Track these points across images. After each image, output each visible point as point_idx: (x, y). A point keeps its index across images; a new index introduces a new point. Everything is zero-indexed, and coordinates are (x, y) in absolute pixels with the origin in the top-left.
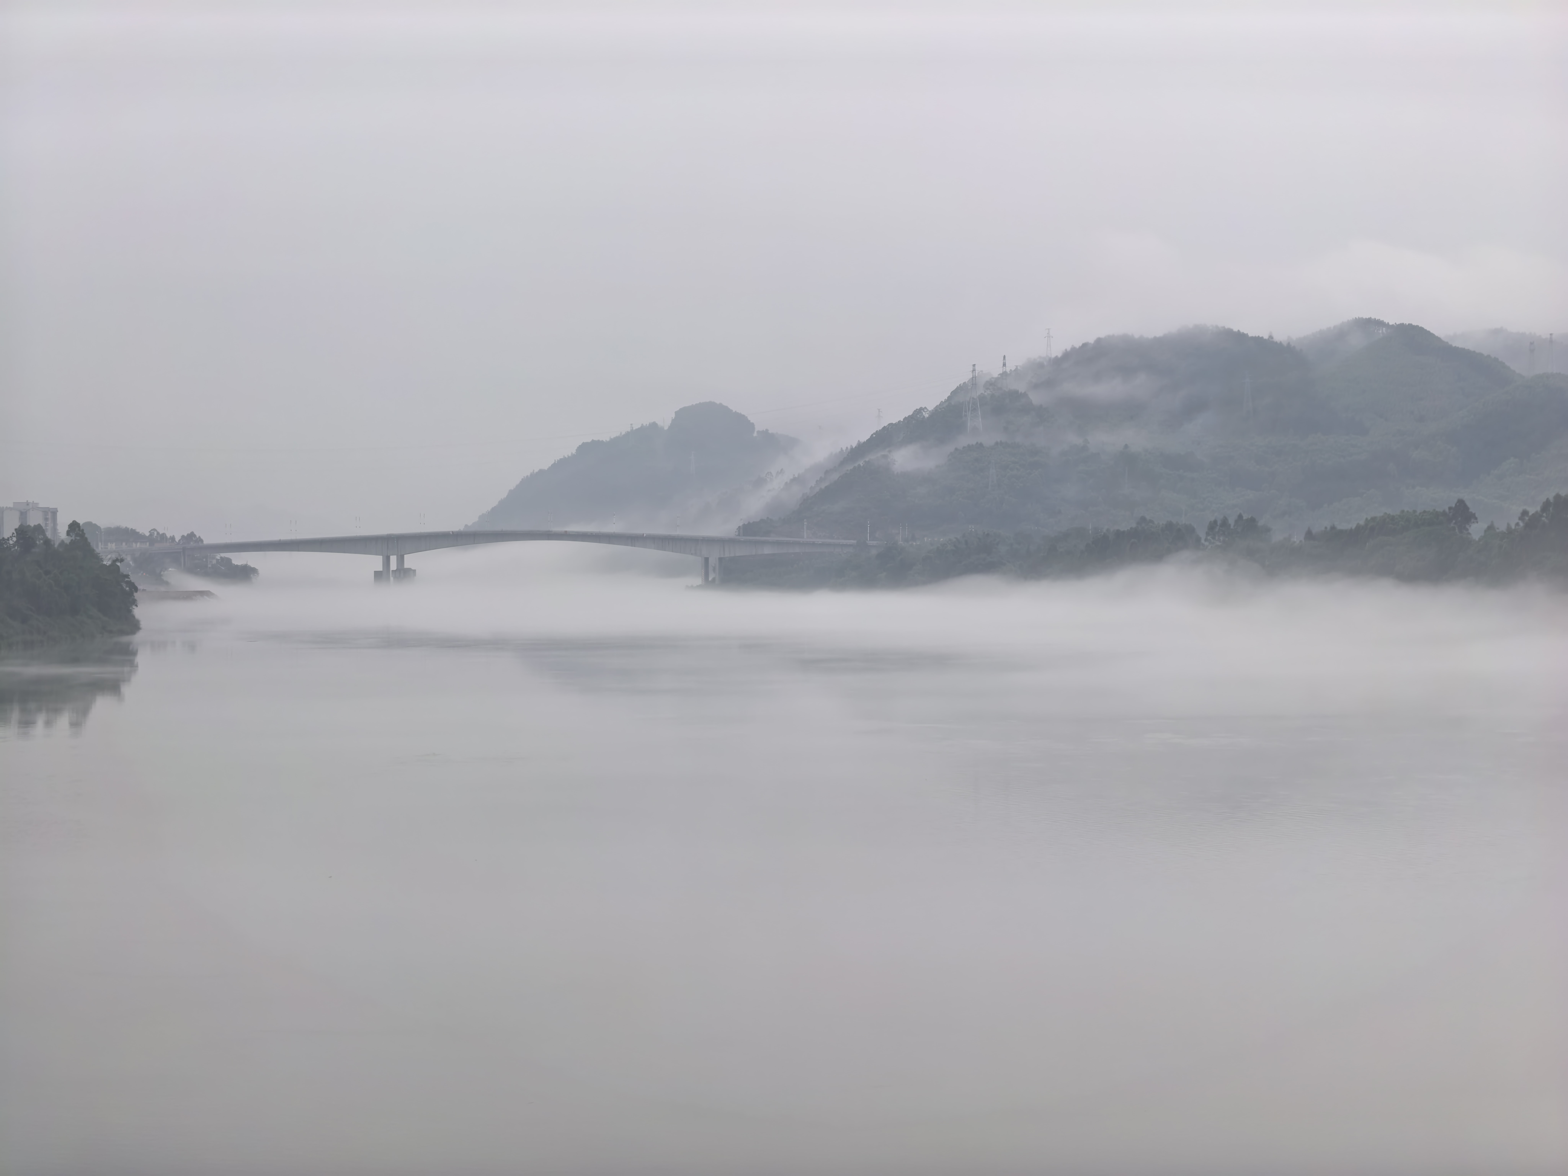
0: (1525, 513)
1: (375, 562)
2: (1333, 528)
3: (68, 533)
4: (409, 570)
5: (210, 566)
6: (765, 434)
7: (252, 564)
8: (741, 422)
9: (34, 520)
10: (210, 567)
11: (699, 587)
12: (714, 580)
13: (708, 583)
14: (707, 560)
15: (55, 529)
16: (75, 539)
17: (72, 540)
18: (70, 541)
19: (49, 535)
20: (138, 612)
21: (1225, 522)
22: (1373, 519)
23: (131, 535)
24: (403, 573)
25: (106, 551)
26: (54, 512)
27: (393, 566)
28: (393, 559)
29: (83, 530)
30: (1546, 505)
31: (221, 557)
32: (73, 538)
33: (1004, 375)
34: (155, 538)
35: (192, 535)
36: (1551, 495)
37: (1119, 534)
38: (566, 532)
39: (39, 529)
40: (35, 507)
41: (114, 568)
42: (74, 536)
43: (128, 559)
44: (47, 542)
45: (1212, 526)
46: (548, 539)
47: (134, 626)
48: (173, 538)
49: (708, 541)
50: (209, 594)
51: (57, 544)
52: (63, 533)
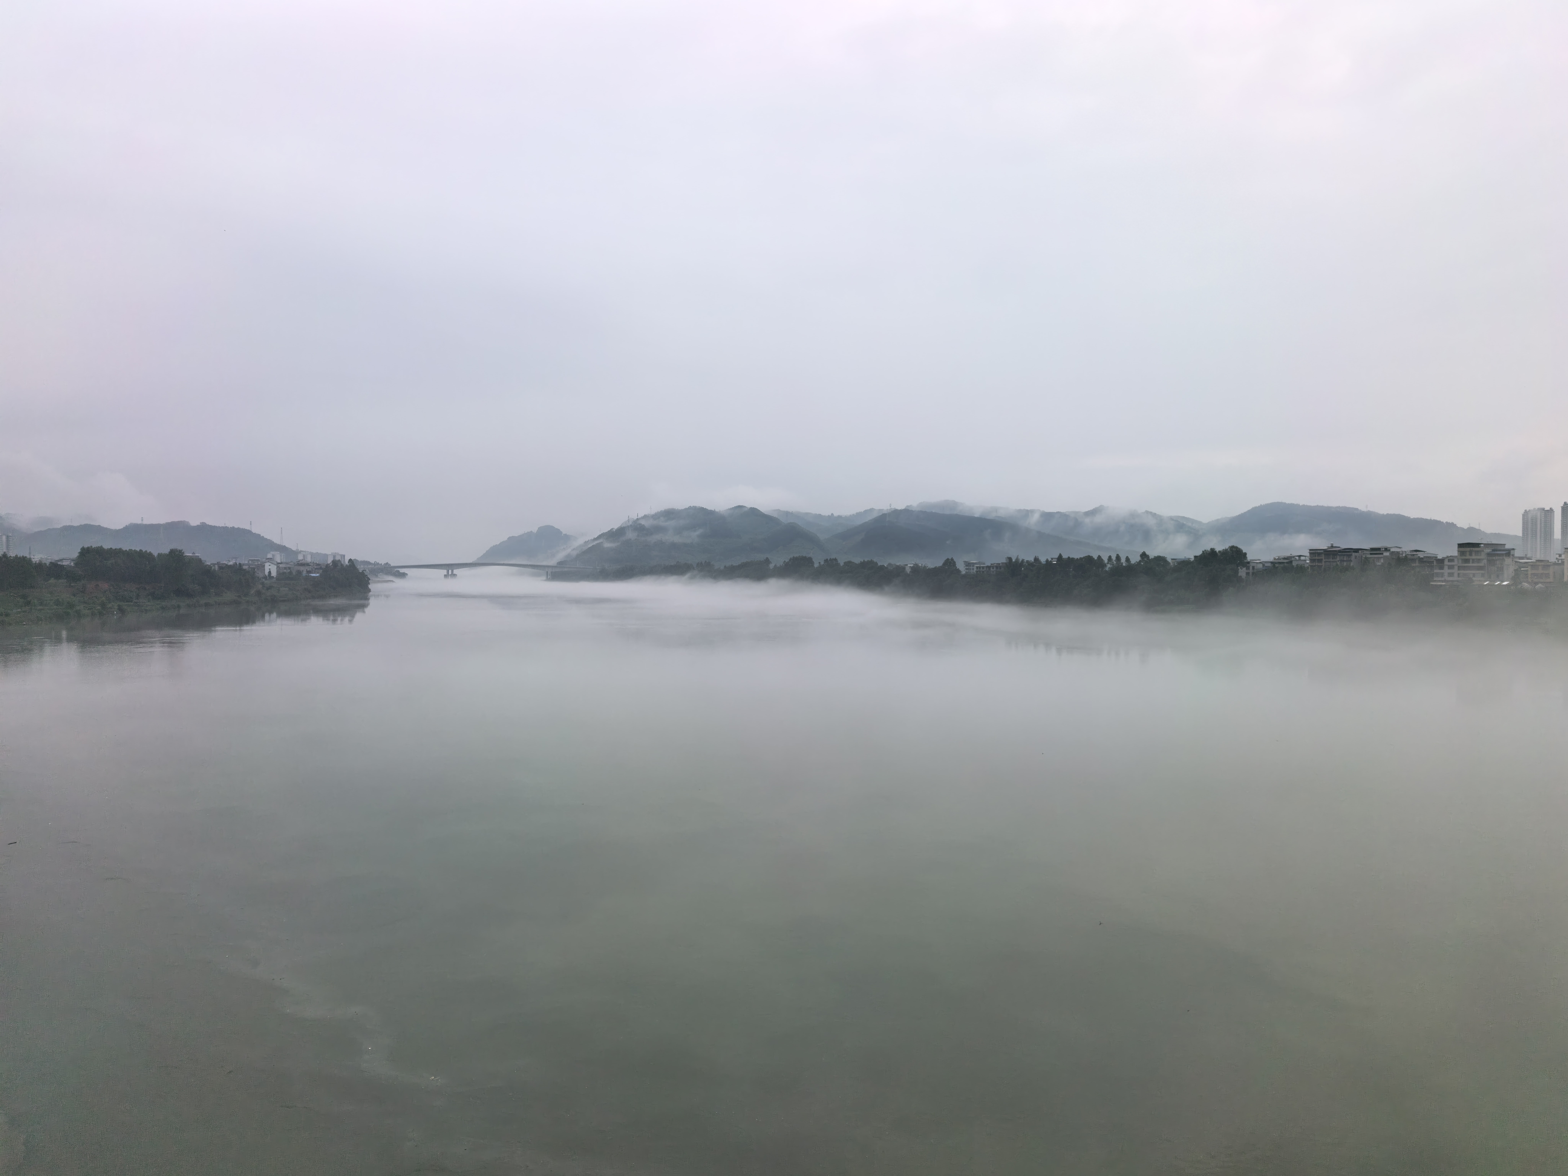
0: (785, 561)
1: (444, 572)
2: (732, 565)
3: (348, 562)
5: (393, 573)
6: (565, 535)
7: (406, 572)
8: (558, 532)
9: (338, 558)
11: (545, 580)
12: (549, 578)
13: (548, 579)
14: (547, 572)
15: (344, 560)
18: (349, 565)
19: (342, 563)
20: (370, 586)
21: (701, 563)
22: (743, 563)
23: (368, 563)
24: (454, 575)
25: (360, 568)
26: (344, 556)
27: (450, 573)
28: (450, 571)
29: (353, 561)
30: (791, 559)
31: (396, 570)
33: (637, 519)
34: (376, 564)
35: (387, 563)
36: (792, 556)
37: (671, 566)
39: (339, 561)
40: (338, 554)
41: (363, 573)
42: (350, 563)
43: (367, 570)
44: (342, 565)
45: (698, 564)
47: (370, 591)
48: (381, 564)
49: (548, 567)
50: (392, 581)
51: (345, 566)
52: (347, 562)
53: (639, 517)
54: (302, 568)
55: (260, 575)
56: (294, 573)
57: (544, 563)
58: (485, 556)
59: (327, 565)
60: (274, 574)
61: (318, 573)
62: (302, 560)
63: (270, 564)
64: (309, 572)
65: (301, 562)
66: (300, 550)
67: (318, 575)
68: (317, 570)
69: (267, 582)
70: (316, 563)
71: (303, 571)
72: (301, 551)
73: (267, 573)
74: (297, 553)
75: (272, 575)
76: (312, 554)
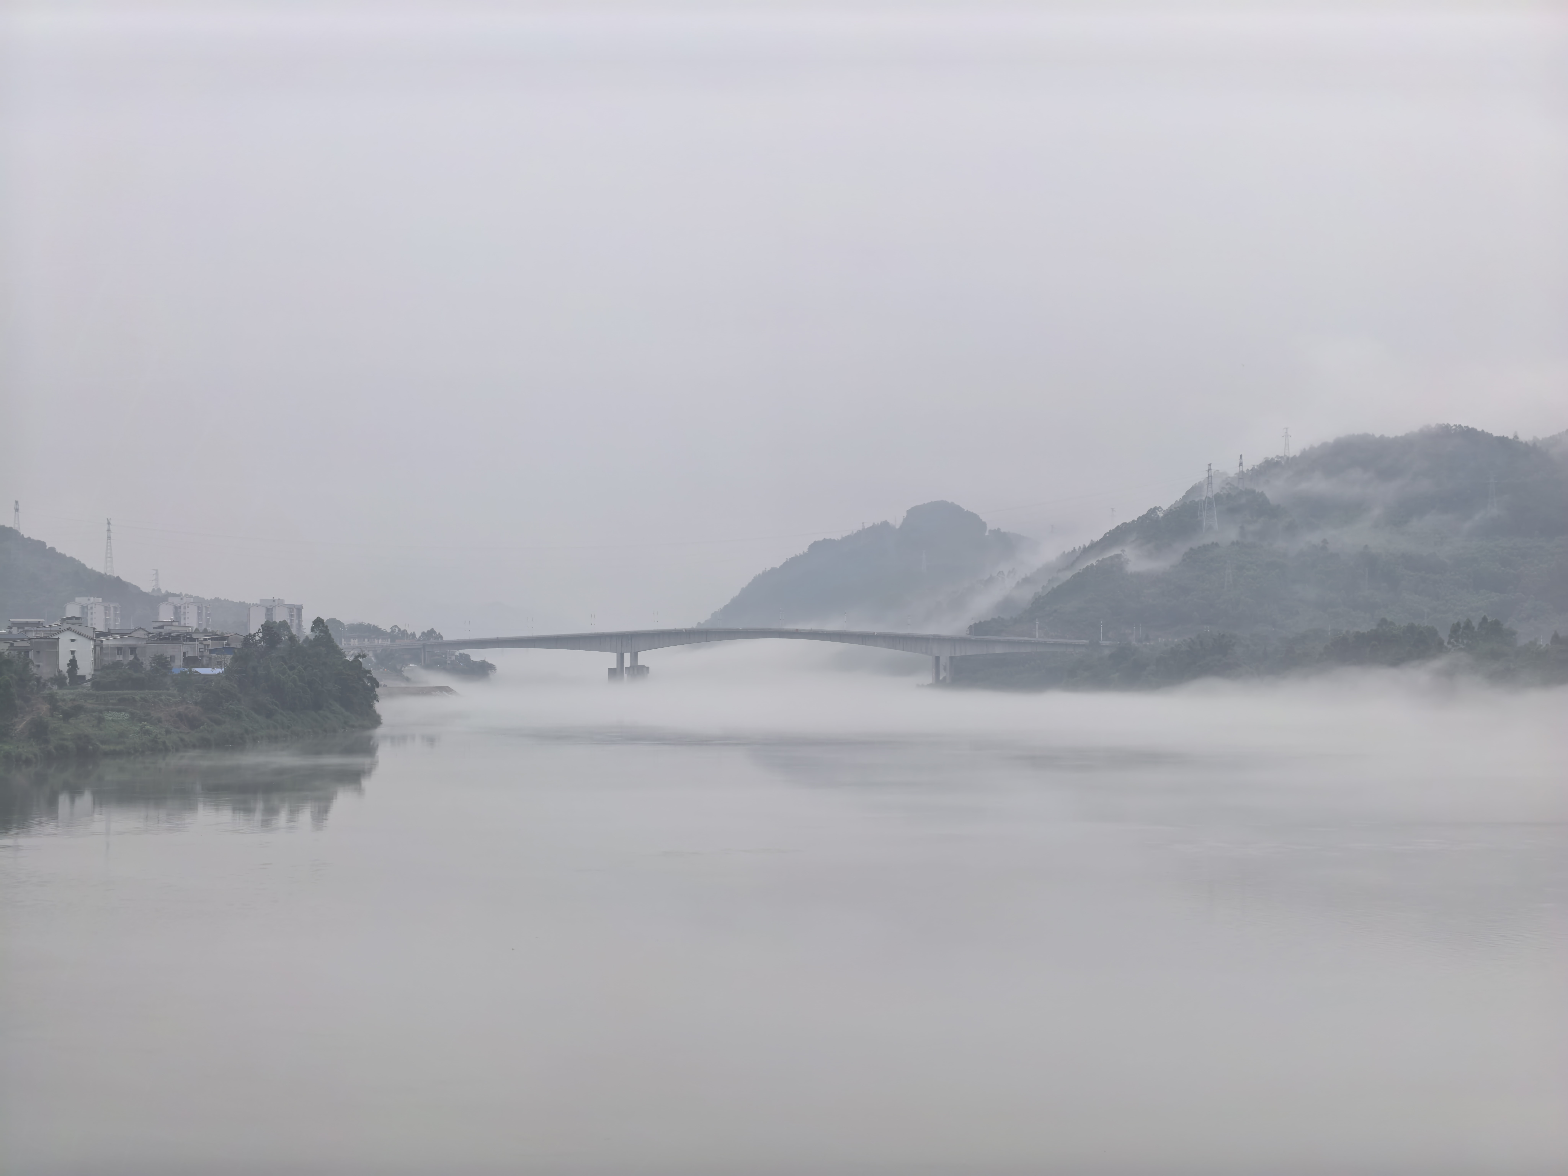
1: (609, 659)
3: (313, 630)
4: (643, 666)
5: (449, 662)
6: (997, 532)
7: (490, 661)
8: (973, 521)
9: (279, 617)
10: (449, 664)
11: (930, 686)
12: (944, 679)
13: (939, 683)
14: (937, 659)
15: (300, 626)
16: (320, 635)
17: (316, 636)
18: (314, 637)
19: (294, 631)
20: (381, 707)
21: (1468, 625)
23: (372, 631)
24: (638, 670)
25: (349, 648)
26: (299, 609)
27: (627, 663)
28: (627, 656)
29: (327, 627)
31: (460, 654)
32: (317, 634)
33: (1242, 476)
34: (398, 634)
35: (432, 631)
37: (1360, 635)
38: (797, 630)
39: (284, 625)
40: (281, 603)
41: (356, 664)
42: (318, 632)
43: (371, 654)
44: (292, 638)
45: (1455, 629)
46: (780, 637)
47: (376, 721)
48: (413, 635)
49: (939, 640)
50: (447, 690)
51: (301, 640)
52: (307, 629)
53: (1248, 466)
54: (169, 650)
55: (45, 671)
56: (147, 663)
57: (931, 630)
58: (737, 605)
59: (248, 638)
60: (86, 668)
61: (219, 664)
62: (169, 624)
63: (71, 636)
64: (191, 661)
65: (167, 629)
66: (163, 592)
67: (218, 670)
68: (214, 656)
69: (65, 694)
70: (213, 633)
71: (173, 658)
72: (169, 595)
73: (63, 665)
74: (156, 599)
75: (80, 672)
76: (201, 604)
